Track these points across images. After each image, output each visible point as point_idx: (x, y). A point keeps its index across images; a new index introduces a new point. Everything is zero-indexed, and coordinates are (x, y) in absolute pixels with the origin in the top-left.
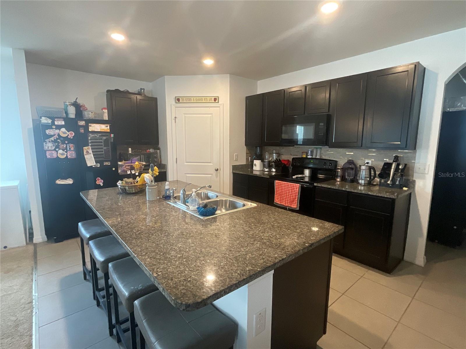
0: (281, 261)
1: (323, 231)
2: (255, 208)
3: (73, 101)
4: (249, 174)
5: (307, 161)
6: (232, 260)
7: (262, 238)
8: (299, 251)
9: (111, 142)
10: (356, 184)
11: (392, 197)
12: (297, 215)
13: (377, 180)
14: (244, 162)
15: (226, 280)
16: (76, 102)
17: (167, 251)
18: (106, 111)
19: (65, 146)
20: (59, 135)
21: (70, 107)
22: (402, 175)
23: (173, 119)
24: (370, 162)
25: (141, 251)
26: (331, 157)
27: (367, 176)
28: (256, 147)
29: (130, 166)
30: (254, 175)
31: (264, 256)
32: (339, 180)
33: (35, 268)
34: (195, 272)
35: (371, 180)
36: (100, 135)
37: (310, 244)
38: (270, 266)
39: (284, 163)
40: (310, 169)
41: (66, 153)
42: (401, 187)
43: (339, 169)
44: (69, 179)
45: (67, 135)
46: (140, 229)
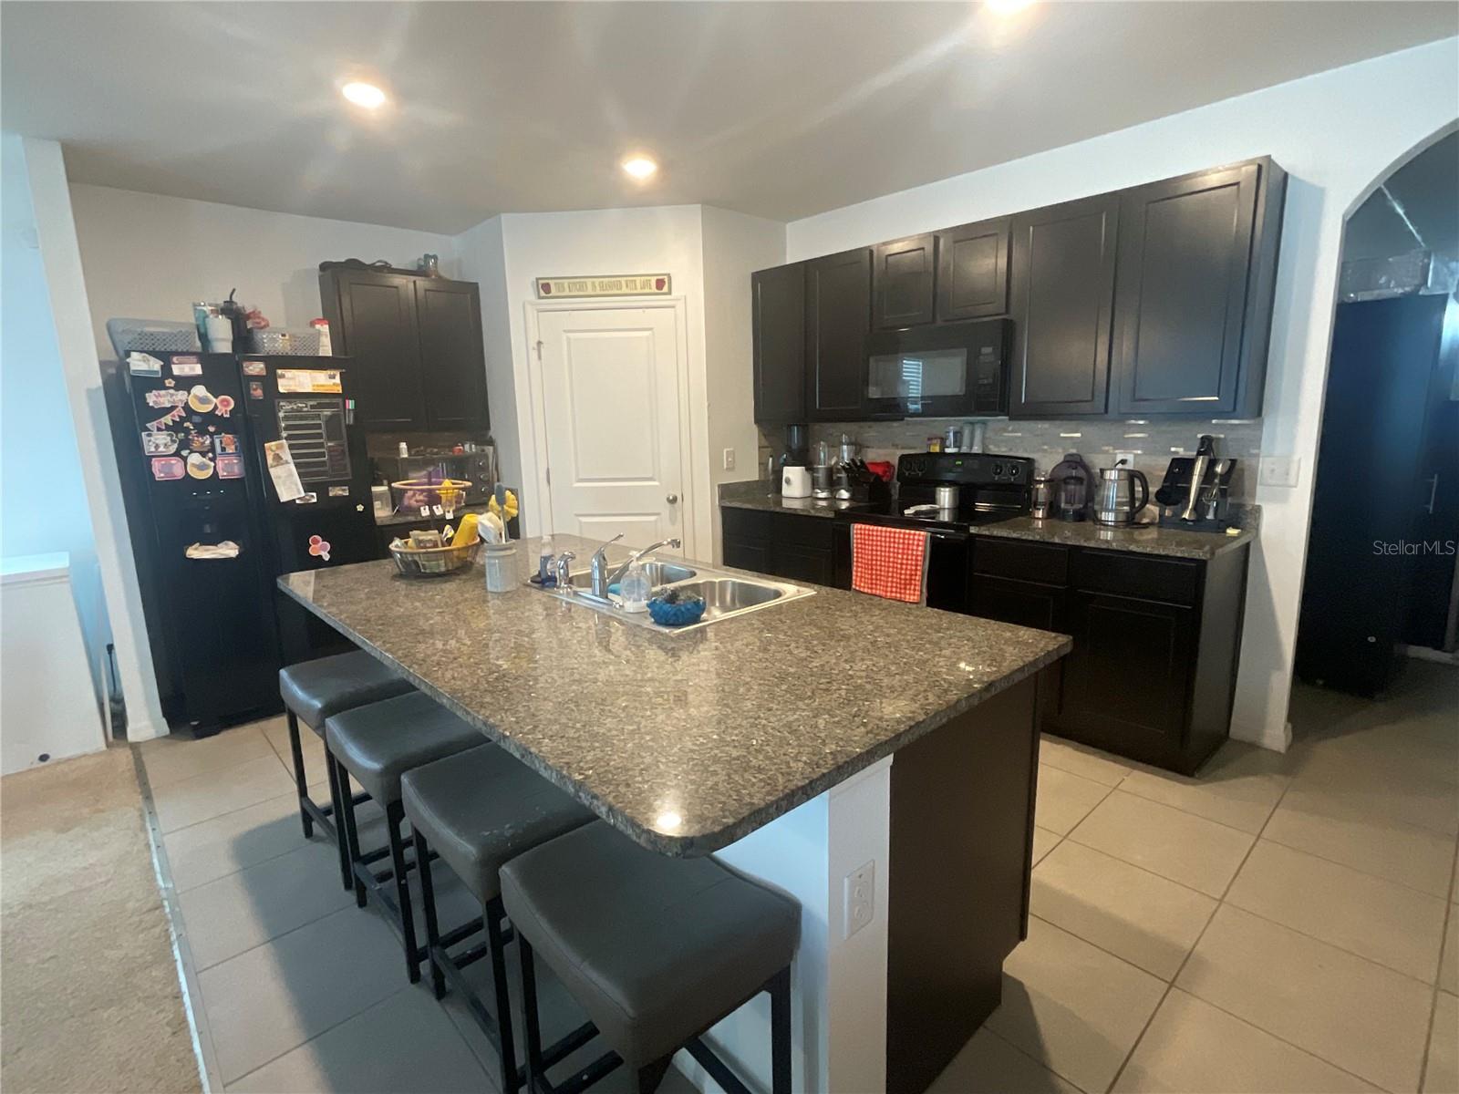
0: (914, 729)
1: (1017, 649)
2: (810, 599)
3: (221, 300)
4: (772, 509)
5: (944, 462)
6: (779, 732)
7: (850, 675)
8: (959, 701)
9: (348, 427)
10: (1091, 523)
11: (1197, 557)
12: (936, 612)
13: (1153, 509)
14: (753, 474)
15: (777, 779)
16: (231, 302)
17: (590, 718)
18: (325, 329)
19: (208, 442)
20: (187, 407)
21: (216, 320)
22: (1223, 493)
23: (534, 349)
24: (1130, 457)
25: (517, 723)
26: (1014, 449)
27: (1124, 500)
28: (790, 426)
29: (425, 494)
30: (788, 511)
31: (864, 718)
32: (1040, 516)
33: (150, 813)
34: (684, 763)
35: (1134, 510)
36: (312, 403)
37: (986, 684)
38: (886, 742)
39: (875, 471)
40: (956, 488)
41: (212, 464)
42: (1220, 526)
43: (1040, 482)
44: (226, 544)
45: (211, 407)
46: (494, 668)
